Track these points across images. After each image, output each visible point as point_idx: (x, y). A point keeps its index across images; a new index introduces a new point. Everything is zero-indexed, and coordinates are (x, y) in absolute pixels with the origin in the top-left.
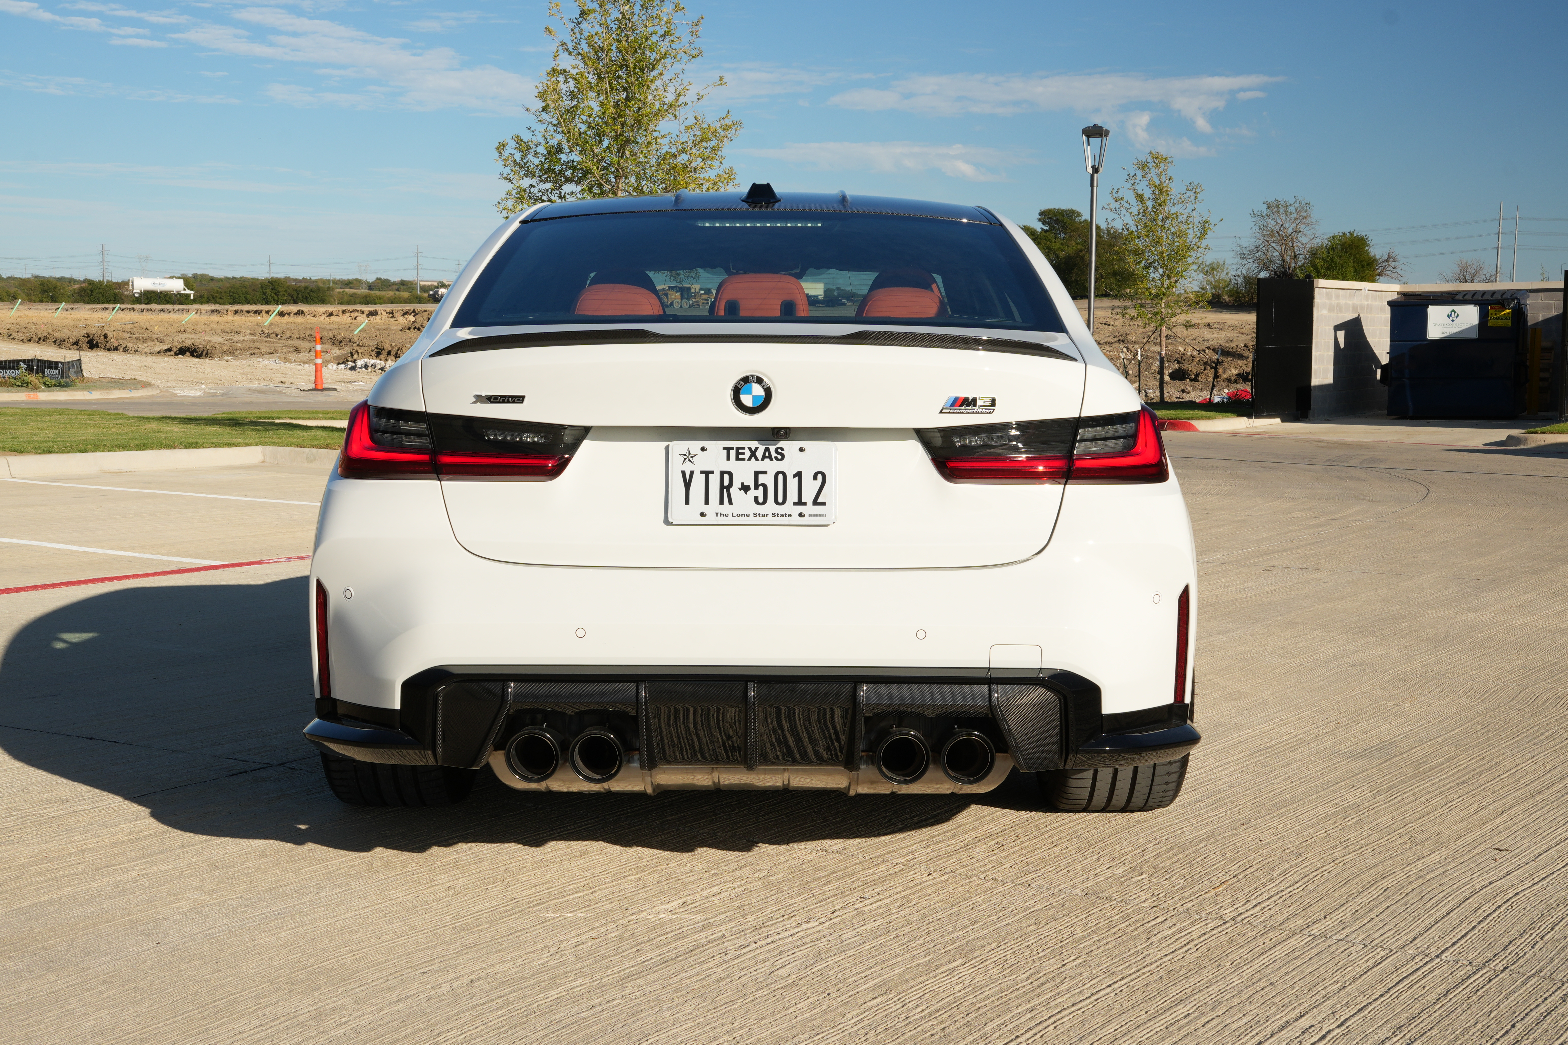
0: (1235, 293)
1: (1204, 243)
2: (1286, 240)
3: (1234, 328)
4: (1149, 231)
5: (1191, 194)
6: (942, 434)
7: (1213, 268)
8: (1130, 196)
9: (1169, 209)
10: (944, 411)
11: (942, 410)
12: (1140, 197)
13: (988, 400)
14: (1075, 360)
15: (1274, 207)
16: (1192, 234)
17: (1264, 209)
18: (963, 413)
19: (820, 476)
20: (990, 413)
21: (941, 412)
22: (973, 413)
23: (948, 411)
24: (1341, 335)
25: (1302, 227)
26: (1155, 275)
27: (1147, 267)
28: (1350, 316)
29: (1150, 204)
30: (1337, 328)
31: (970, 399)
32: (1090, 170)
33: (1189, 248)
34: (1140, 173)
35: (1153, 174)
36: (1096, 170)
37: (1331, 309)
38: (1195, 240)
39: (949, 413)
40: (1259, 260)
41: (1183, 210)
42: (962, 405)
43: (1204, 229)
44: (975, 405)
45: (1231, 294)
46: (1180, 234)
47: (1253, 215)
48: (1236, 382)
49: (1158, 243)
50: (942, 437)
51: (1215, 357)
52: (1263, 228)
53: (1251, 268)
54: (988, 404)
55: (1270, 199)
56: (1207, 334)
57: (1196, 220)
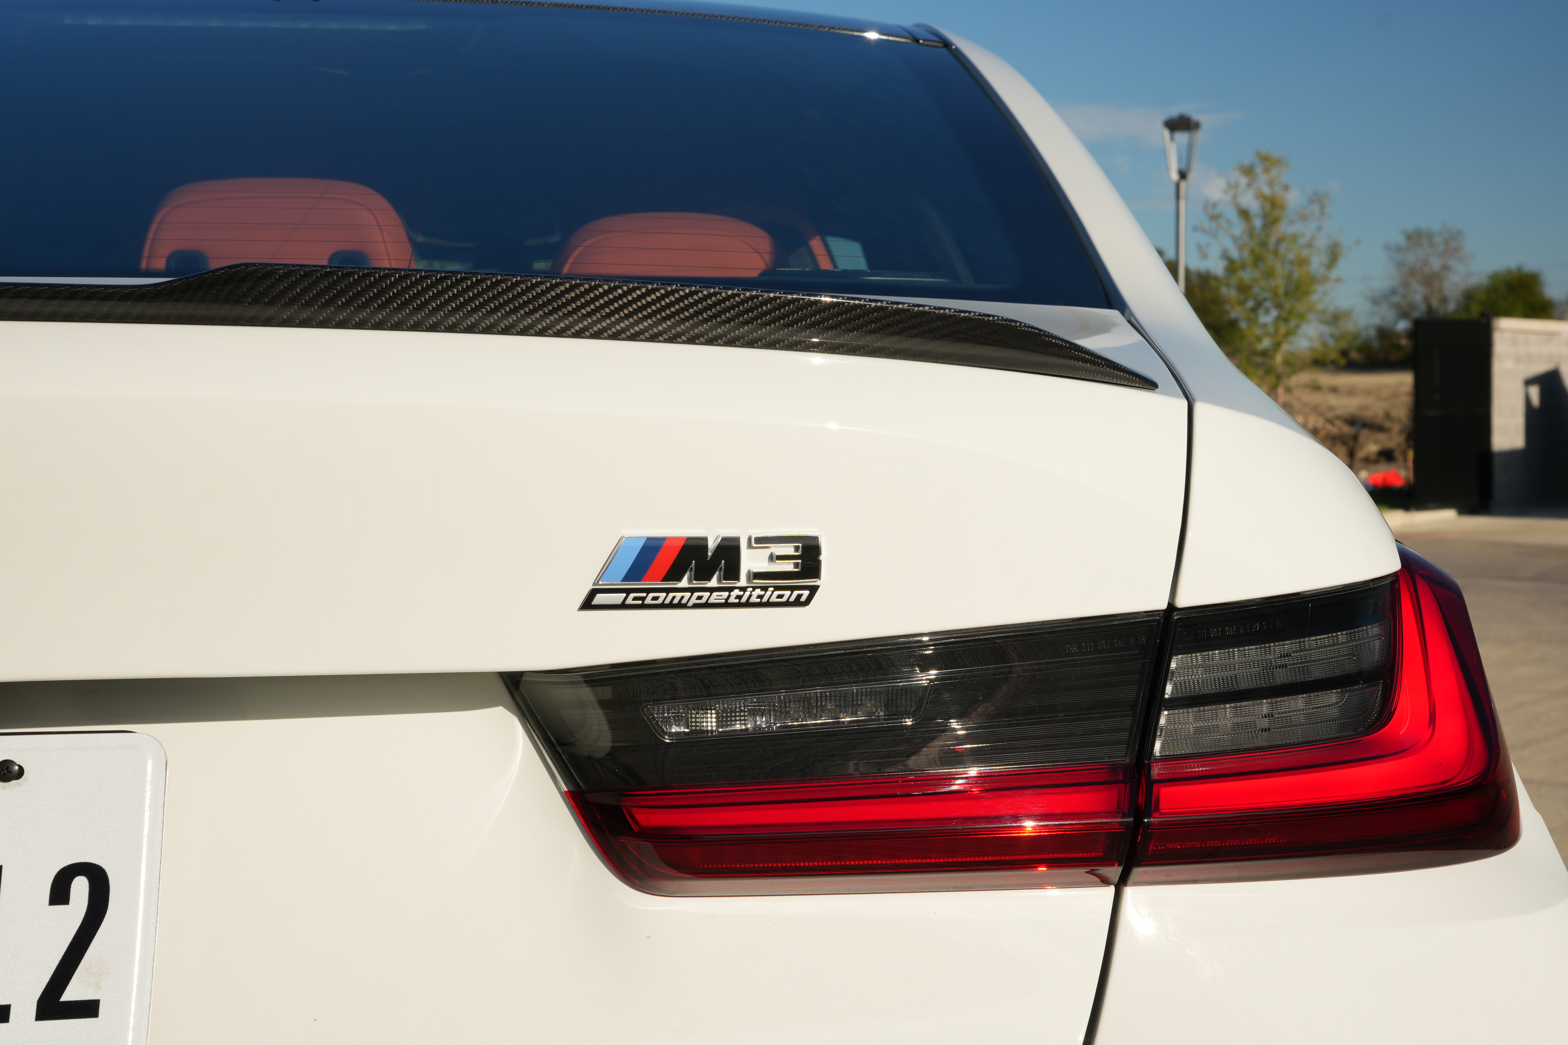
0: (1365, 348)
1: (1334, 274)
2: (1431, 280)
3: (1368, 392)
4: (1257, 259)
5: (1315, 208)
6: (607, 692)
7: (1336, 318)
8: (1231, 214)
9: (1285, 228)
10: (599, 599)
11: (593, 593)
12: (1244, 214)
13: (788, 549)
14: (1148, 384)
15: (1415, 238)
16: (1317, 263)
17: (1401, 240)
18: (681, 606)
19: (80, 887)
20: (798, 603)
21: (588, 605)
22: (726, 605)
23: (618, 598)
24: (1535, 392)
25: (1453, 263)
26: (1267, 318)
27: (1254, 310)
28: (1541, 368)
29: (1258, 223)
30: (1529, 382)
31: (712, 545)
32: (1175, 176)
33: (1313, 280)
34: (1243, 181)
35: (1262, 179)
36: (1183, 175)
37: (1518, 359)
38: (1322, 271)
39: (623, 606)
40: (1397, 306)
41: (1304, 230)
42: (674, 574)
43: (1334, 255)
44: (732, 572)
45: (1360, 349)
46: (1302, 262)
47: (1387, 248)
48: (1376, 462)
49: (1269, 274)
50: (603, 704)
51: (1347, 429)
52: (1400, 265)
53: (1385, 316)
54: (788, 566)
55: (1410, 227)
56: (1332, 400)
57: (1322, 242)
